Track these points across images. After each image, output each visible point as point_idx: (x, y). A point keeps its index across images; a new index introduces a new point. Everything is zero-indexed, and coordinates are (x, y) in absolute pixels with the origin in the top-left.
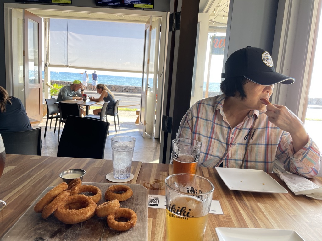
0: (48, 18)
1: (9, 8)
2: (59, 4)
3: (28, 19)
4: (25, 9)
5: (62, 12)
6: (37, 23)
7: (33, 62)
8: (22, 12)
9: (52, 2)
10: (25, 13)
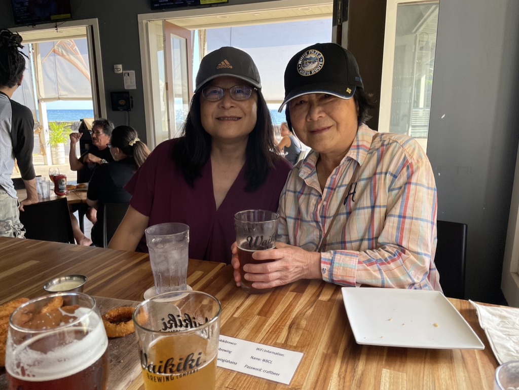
0: (204, 29)
1: (144, 22)
2: (210, 5)
3: (171, 34)
4: (165, 20)
5: (218, 16)
6: (185, 40)
7: (182, 99)
8: (162, 24)
9: (201, 3)
10: (167, 27)
